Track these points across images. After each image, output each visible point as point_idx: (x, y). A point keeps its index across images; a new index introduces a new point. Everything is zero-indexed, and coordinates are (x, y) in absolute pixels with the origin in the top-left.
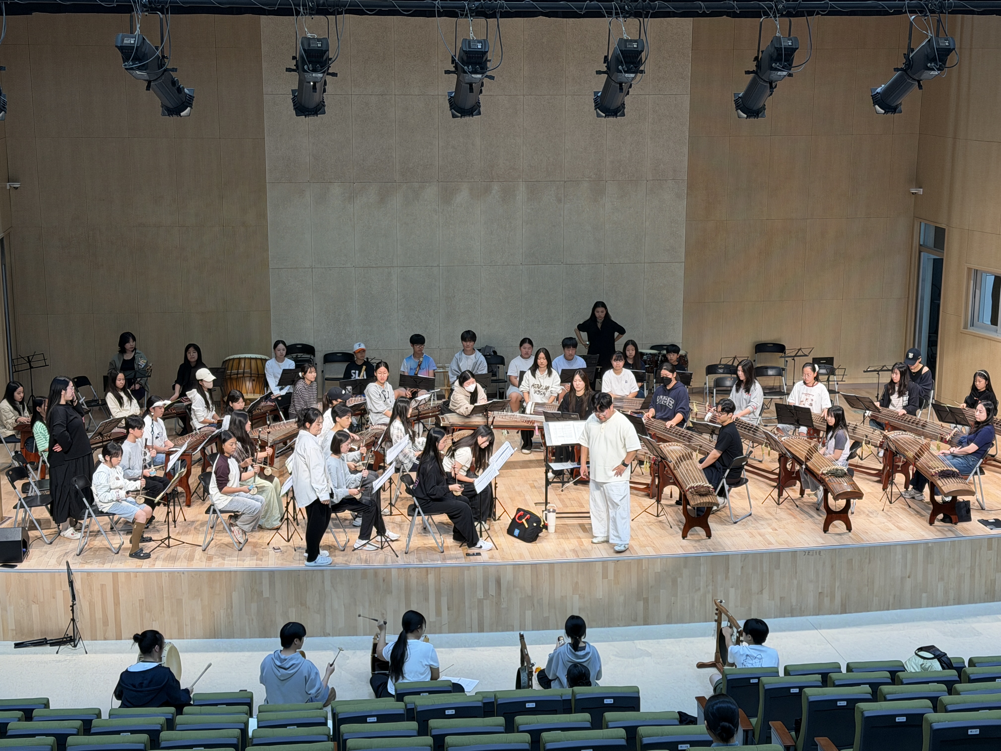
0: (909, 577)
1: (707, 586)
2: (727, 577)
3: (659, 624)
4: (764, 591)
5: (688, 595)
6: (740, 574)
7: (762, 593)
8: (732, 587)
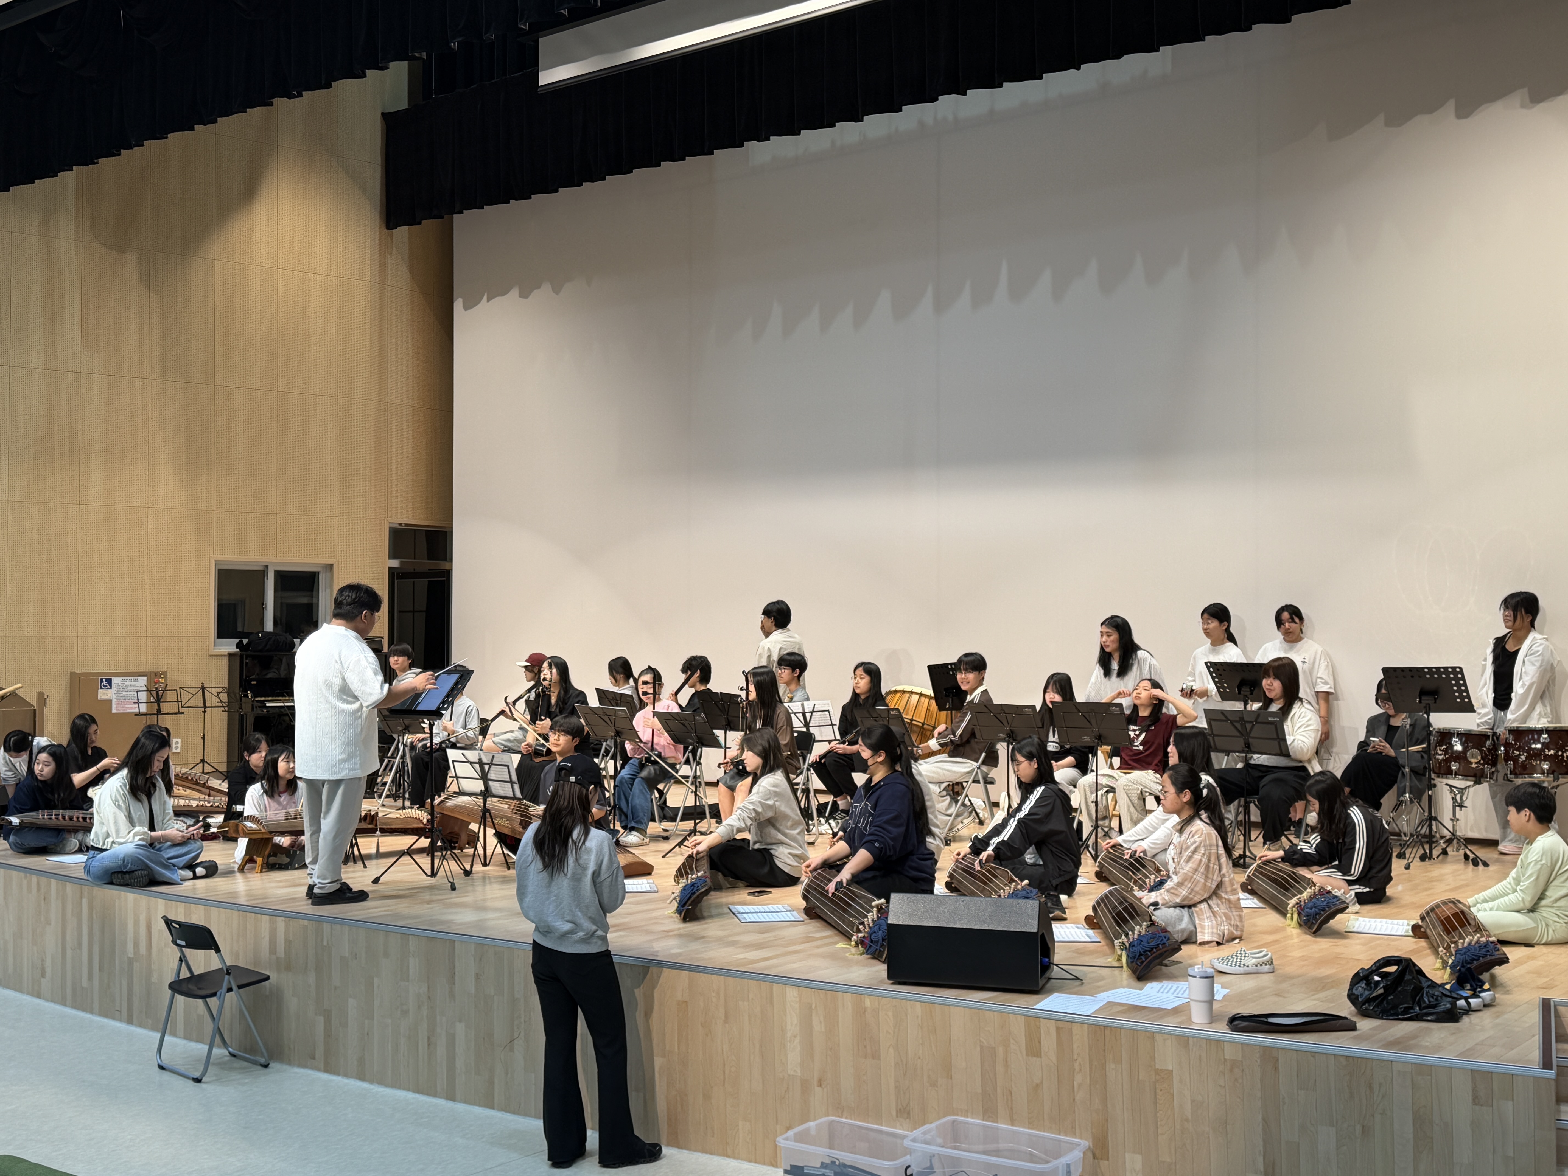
0: (820, 1085)
1: (419, 1007)
2: (452, 995)
3: (346, 1075)
4: (515, 1041)
5: (390, 1021)
6: (473, 990)
7: (512, 1050)
8: (460, 1021)
